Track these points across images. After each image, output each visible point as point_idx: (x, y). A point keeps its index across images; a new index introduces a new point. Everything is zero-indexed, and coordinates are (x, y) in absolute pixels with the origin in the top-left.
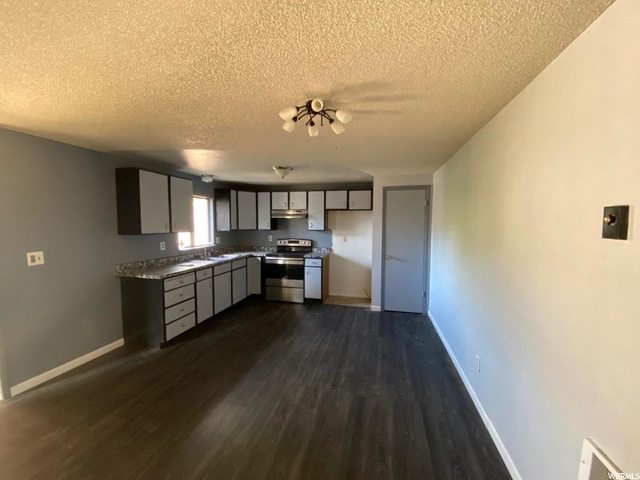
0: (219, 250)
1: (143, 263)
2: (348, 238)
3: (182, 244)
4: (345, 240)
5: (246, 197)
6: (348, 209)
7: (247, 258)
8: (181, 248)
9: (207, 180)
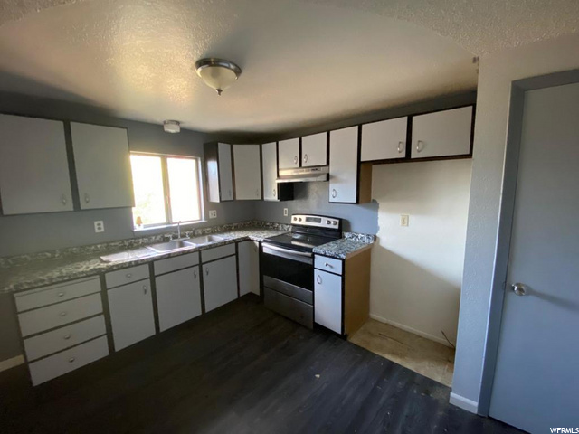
0: (212, 227)
1: (53, 252)
2: (413, 219)
3: (139, 223)
4: (405, 222)
5: (245, 152)
6: (408, 158)
7: (236, 242)
8: (137, 228)
9: (173, 129)
